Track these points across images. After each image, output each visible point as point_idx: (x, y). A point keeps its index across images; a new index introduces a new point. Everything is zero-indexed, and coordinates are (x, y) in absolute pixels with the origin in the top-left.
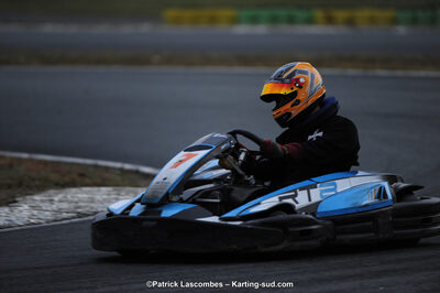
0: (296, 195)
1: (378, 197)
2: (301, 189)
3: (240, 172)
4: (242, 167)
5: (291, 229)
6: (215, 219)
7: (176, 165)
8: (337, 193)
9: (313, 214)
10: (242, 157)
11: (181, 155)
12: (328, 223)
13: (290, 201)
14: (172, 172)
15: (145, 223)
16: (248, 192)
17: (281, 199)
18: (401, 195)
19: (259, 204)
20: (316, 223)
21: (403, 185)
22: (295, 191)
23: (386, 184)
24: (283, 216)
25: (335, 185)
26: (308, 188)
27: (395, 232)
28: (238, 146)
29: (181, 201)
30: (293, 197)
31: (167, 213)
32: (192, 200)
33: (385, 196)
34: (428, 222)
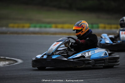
0: (85, 53)
1: (105, 55)
2: (87, 52)
6: (66, 59)
10: (70, 44)
11: (55, 43)
12: (93, 61)
13: (84, 55)
17: (82, 54)
20: (91, 61)
22: (85, 52)
24: (83, 59)
26: (88, 52)
27: (109, 64)
30: (85, 54)
32: (59, 54)
33: (107, 54)
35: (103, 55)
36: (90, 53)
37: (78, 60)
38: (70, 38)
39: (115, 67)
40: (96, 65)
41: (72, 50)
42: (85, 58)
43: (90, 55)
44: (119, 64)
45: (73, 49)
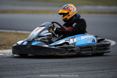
0: (70, 40)
1: (93, 41)
3: (54, 33)
4: (55, 32)
5: (68, 49)
6: (47, 46)
7: (36, 31)
8: (81, 40)
9: (75, 46)
11: (38, 28)
12: (79, 48)
13: (68, 41)
14: (35, 33)
15: (27, 47)
16: (57, 39)
17: (65, 41)
18: (99, 41)
19: (59, 42)
20: (75, 48)
21: (99, 38)
22: (69, 39)
23: (95, 38)
25: (81, 37)
26: (73, 38)
27: (97, 51)
28: (54, 26)
29: (38, 41)
30: (69, 40)
31: (34, 44)
33: (94, 41)
34: (106, 49)
35: (90, 42)
36: (75, 40)
37: (61, 48)
38: (54, 23)
39: (105, 54)
40: (82, 52)
41: (56, 37)
42: (69, 45)
43: (75, 41)
44: (109, 52)
45: (57, 35)
